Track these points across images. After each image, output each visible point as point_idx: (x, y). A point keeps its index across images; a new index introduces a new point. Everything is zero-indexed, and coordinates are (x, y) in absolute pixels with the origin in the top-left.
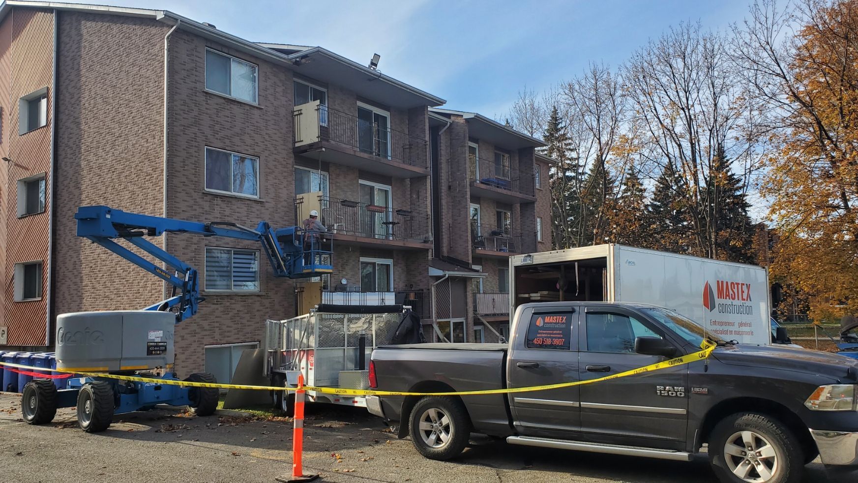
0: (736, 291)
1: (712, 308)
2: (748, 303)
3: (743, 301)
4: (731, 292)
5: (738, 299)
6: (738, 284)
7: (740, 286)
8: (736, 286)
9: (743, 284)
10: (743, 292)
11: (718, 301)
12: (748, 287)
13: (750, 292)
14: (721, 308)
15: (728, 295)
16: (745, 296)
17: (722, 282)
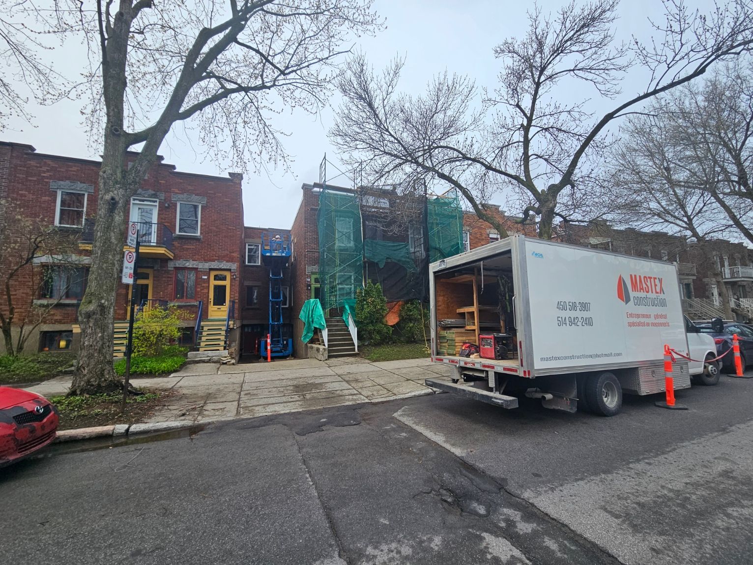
0: (649, 284)
1: (627, 300)
2: (662, 296)
3: (658, 295)
4: (644, 286)
5: (652, 292)
6: (650, 278)
7: (652, 280)
8: (649, 280)
9: (655, 278)
10: (656, 285)
11: (632, 294)
12: (660, 281)
13: (662, 286)
14: (636, 301)
15: (642, 289)
16: (658, 290)
17: (635, 276)
